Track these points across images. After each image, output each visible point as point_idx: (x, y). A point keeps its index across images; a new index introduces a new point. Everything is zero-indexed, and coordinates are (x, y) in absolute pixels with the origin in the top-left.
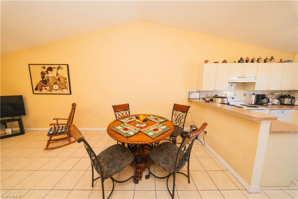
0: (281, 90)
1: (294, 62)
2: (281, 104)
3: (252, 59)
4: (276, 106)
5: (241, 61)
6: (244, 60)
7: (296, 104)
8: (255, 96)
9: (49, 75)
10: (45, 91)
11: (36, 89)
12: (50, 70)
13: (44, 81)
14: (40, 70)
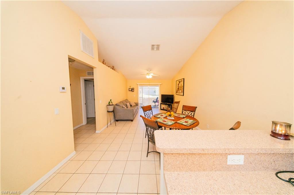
9: (180, 85)
10: (178, 94)
11: (177, 92)
12: (180, 82)
13: (178, 88)
14: (178, 83)
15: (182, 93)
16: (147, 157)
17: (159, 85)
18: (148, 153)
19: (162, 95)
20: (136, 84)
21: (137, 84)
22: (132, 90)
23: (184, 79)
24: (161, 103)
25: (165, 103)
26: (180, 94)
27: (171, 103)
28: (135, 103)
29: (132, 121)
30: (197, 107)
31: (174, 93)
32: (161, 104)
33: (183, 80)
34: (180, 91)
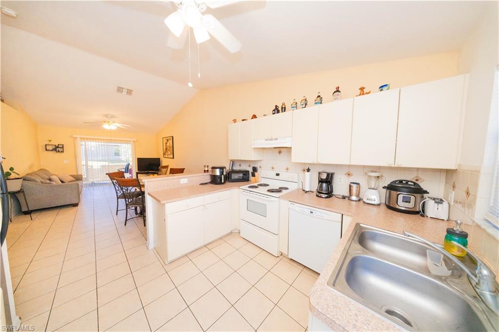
5: (276, 111)
8: (308, 173)
9: (168, 144)
10: (166, 156)
11: (164, 154)
12: (168, 141)
13: (166, 149)
14: (165, 141)
15: (172, 155)
16: (125, 225)
17: (131, 142)
18: (126, 220)
19: (138, 159)
20: (71, 137)
21: (74, 136)
22: (58, 149)
23: (173, 137)
24: (137, 171)
25: (145, 171)
26: (169, 156)
27: (156, 171)
28: (72, 176)
29: (76, 205)
30: (184, 169)
31: (160, 156)
32: (137, 173)
33: (171, 138)
34: (169, 152)
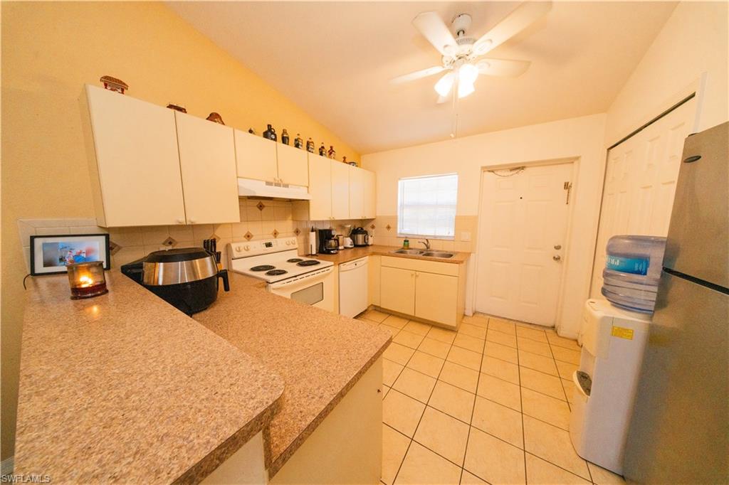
0: (352, 218)
1: (360, 167)
2: (356, 246)
3: (296, 140)
4: (350, 251)
5: (269, 133)
6: (275, 135)
7: (370, 243)
8: (314, 233)
